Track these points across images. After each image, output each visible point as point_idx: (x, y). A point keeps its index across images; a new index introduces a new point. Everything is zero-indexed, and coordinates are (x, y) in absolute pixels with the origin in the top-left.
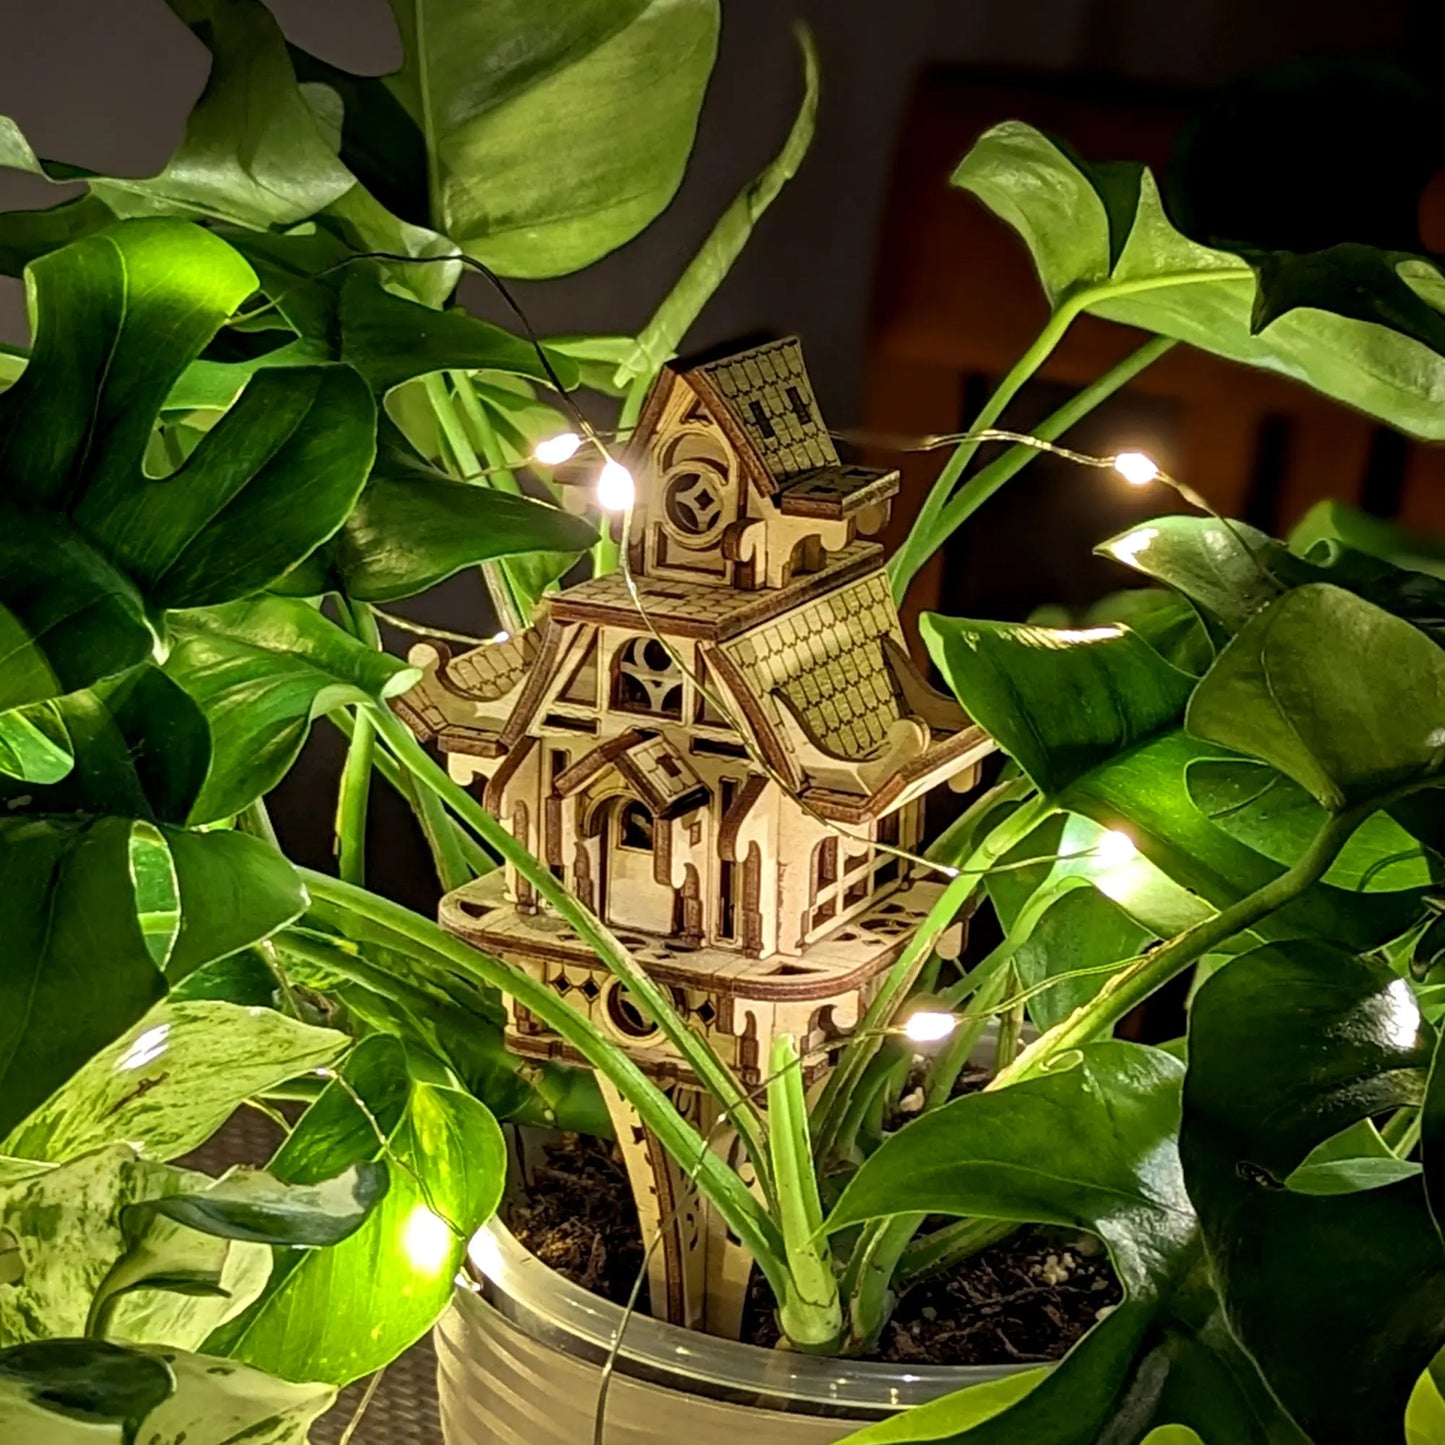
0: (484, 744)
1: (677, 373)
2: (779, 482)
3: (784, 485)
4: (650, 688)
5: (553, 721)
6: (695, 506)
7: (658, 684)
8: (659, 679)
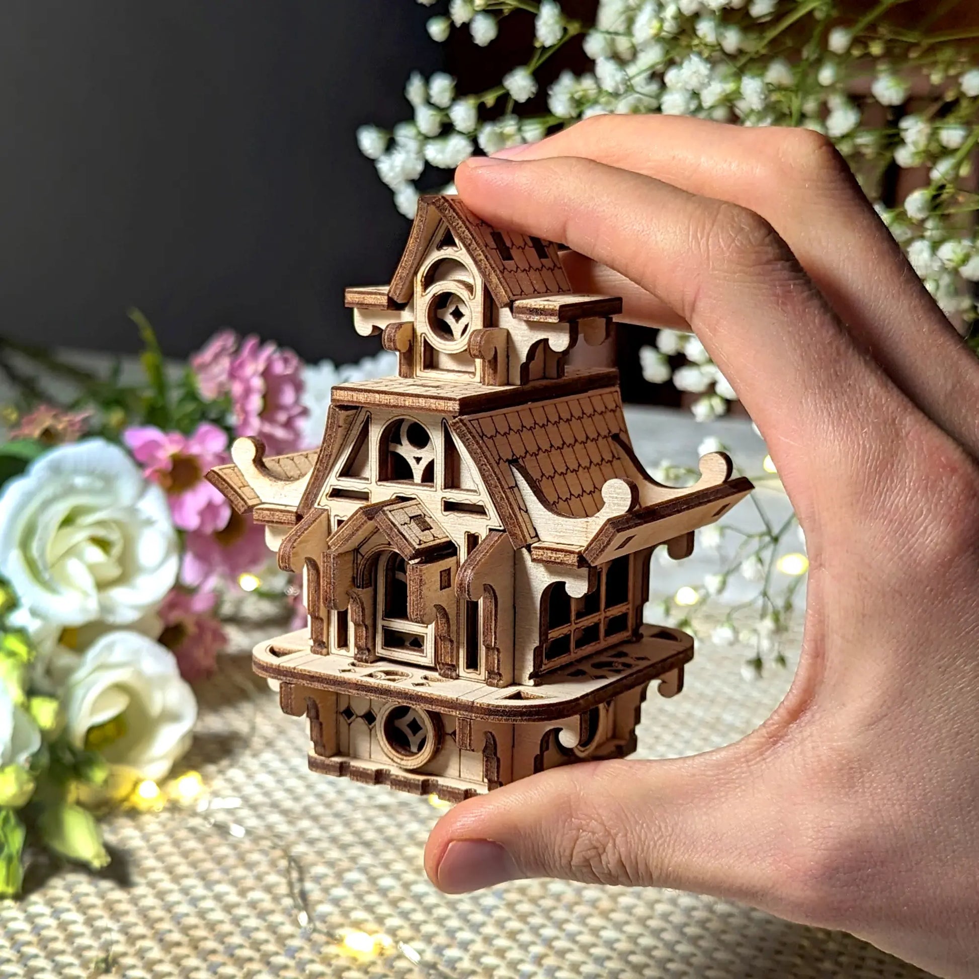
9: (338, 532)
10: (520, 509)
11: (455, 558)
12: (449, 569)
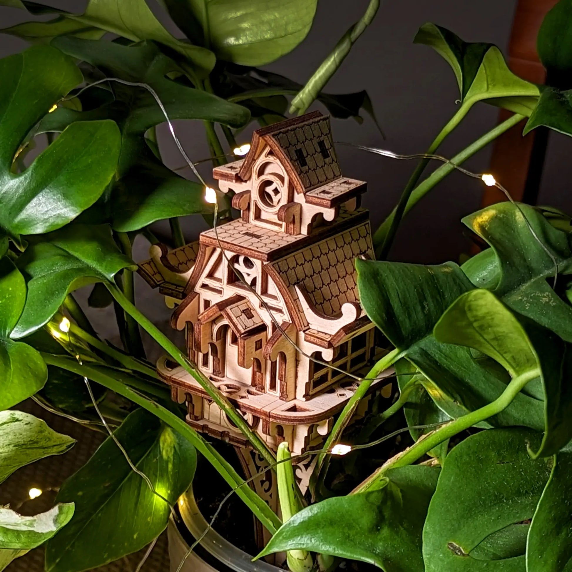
0: (177, 293)
1: (260, 136)
2: (305, 188)
3: (307, 190)
4: (245, 276)
5: (204, 286)
6: (272, 194)
7: (249, 275)
8: (249, 273)
9: (204, 313)
10: (299, 311)
11: (265, 332)
12: (261, 340)
